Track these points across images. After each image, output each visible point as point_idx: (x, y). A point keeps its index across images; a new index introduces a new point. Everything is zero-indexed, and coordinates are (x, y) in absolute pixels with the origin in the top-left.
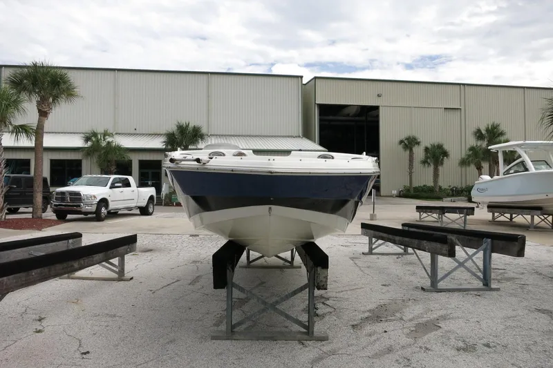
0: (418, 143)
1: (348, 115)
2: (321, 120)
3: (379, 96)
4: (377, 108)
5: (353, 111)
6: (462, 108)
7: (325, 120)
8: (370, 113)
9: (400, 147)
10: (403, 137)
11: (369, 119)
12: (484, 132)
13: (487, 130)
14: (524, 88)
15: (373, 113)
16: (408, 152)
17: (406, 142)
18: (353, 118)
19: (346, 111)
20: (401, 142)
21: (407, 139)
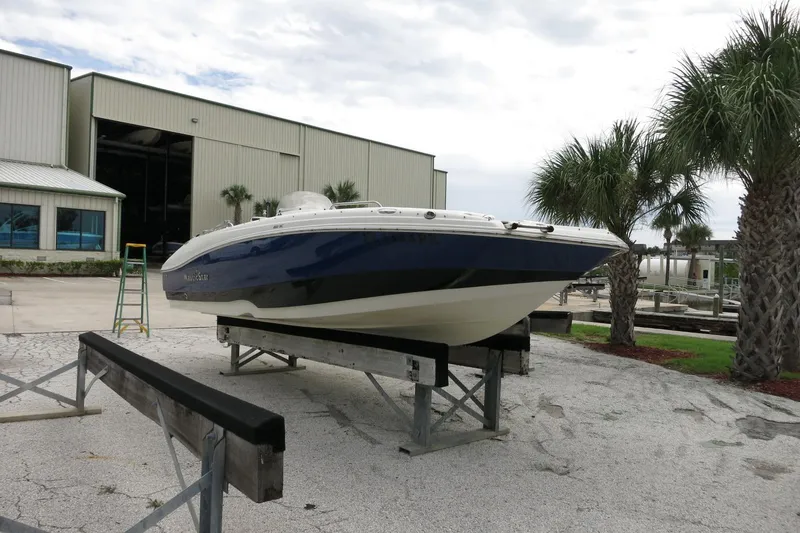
0: (249, 197)
1: (140, 143)
2: (99, 145)
3: (194, 121)
4: (190, 139)
5: (149, 138)
6: (301, 155)
7: (107, 147)
8: (175, 144)
9: (223, 201)
10: (227, 185)
11: (173, 153)
12: (336, 191)
13: (340, 189)
14: (368, 141)
15: (183, 145)
16: (233, 208)
17: (231, 193)
18: (145, 149)
19: (138, 136)
20: (225, 193)
21: (232, 189)
